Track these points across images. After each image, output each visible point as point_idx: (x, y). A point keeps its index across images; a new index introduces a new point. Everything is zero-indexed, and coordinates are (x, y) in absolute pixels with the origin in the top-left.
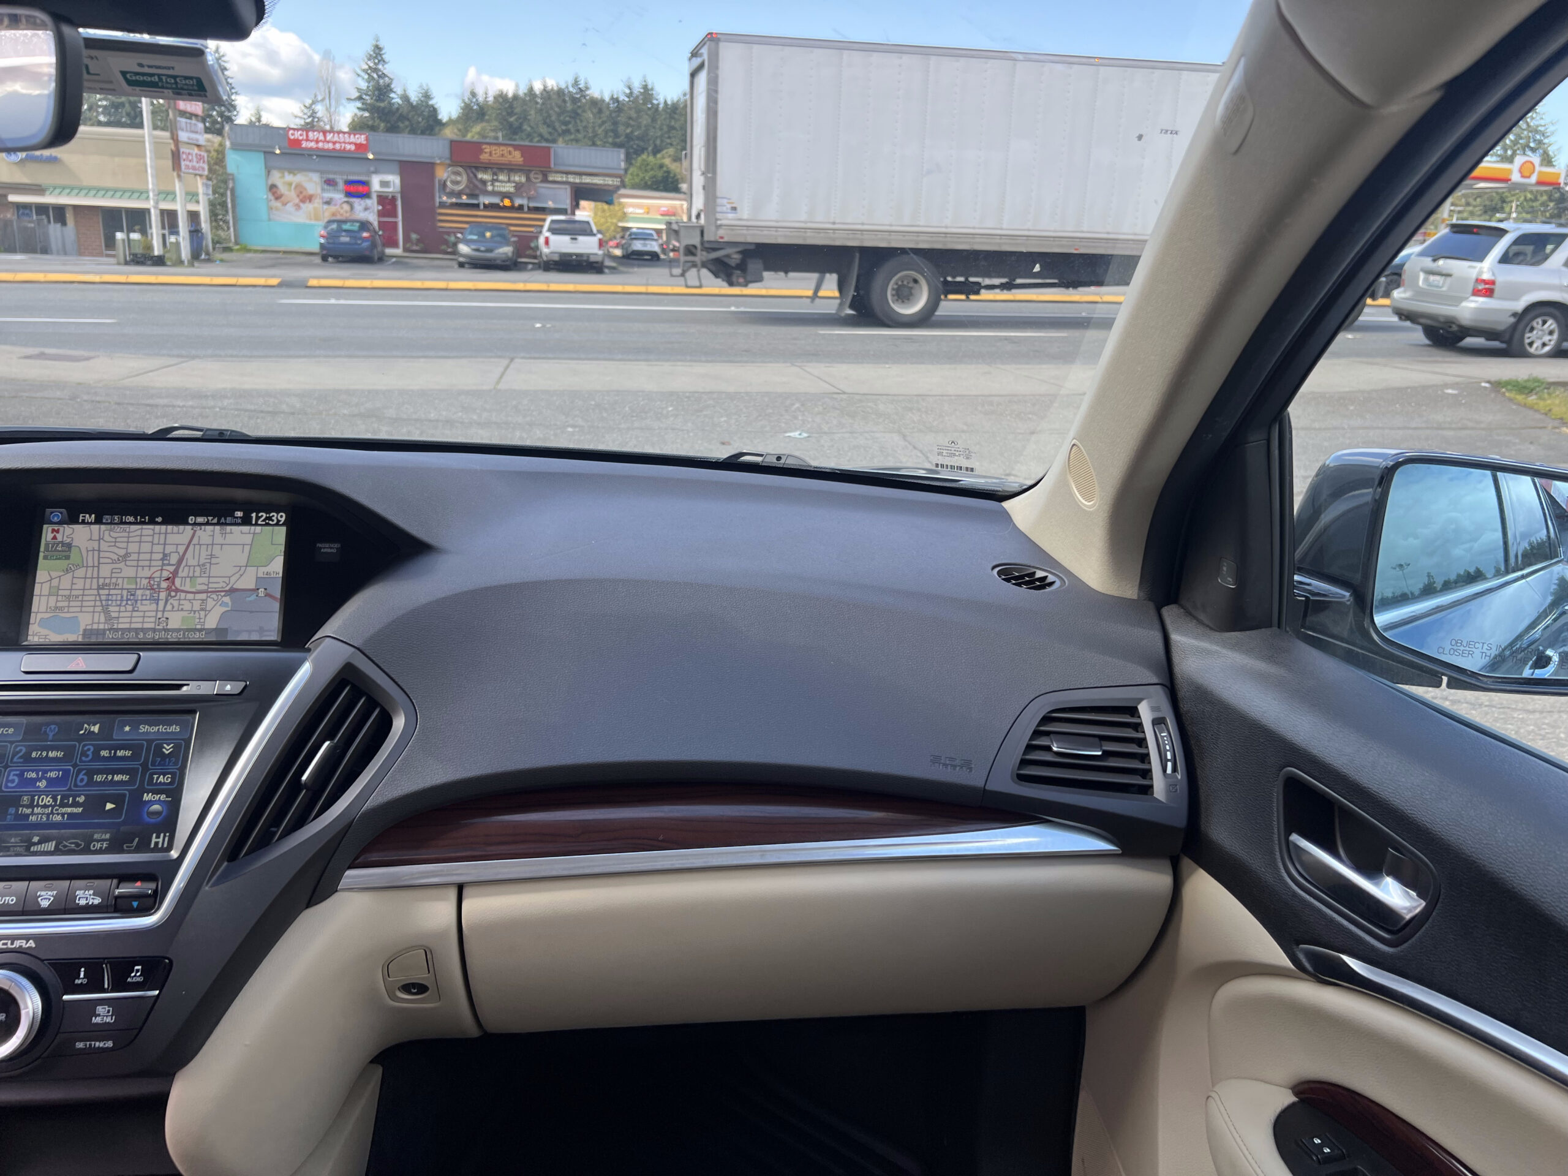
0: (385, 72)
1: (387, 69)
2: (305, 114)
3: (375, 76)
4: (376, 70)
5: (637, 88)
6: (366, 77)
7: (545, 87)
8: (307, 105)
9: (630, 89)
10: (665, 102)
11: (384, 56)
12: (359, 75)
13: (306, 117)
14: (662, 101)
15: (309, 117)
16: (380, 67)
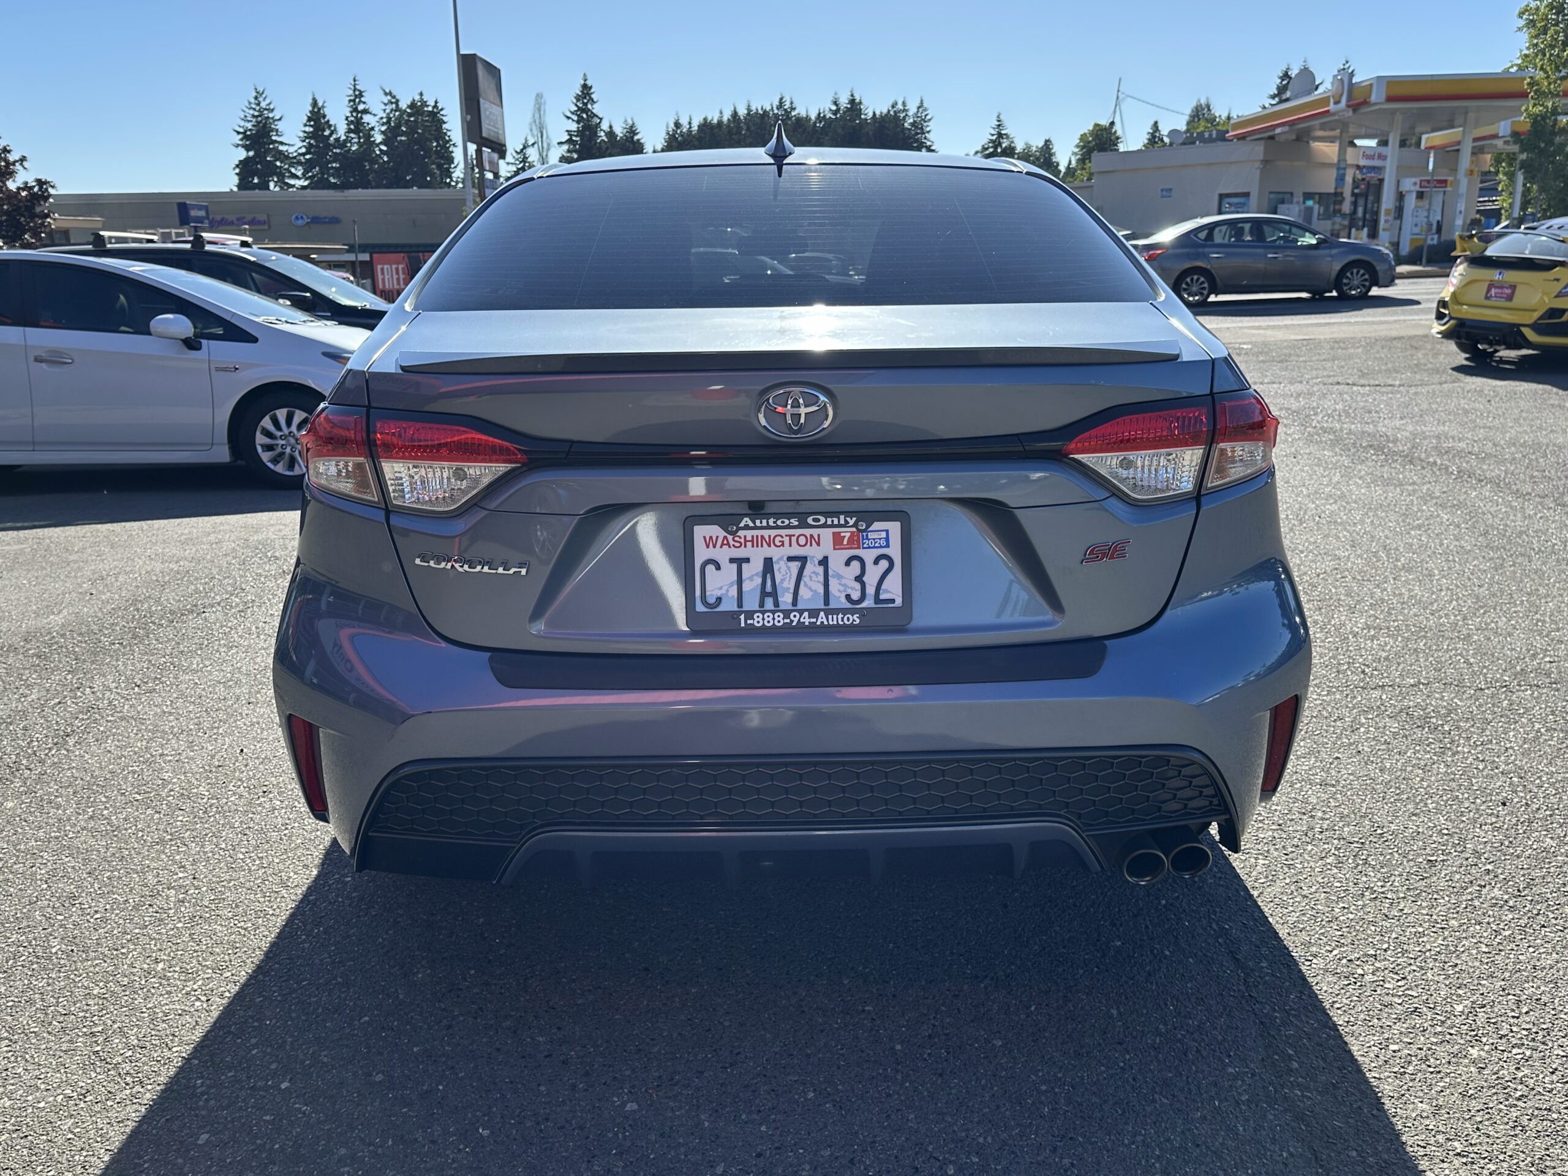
0: (594, 111)
1: (596, 109)
2: (518, 160)
3: (585, 116)
4: (584, 110)
5: (844, 102)
6: (575, 118)
7: (749, 109)
8: (519, 151)
9: (835, 103)
10: (874, 114)
11: (593, 96)
12: (568, 118)
13: (518, 162)
14: (871, 115)
15: (521, 162)
16: (589, 106)
